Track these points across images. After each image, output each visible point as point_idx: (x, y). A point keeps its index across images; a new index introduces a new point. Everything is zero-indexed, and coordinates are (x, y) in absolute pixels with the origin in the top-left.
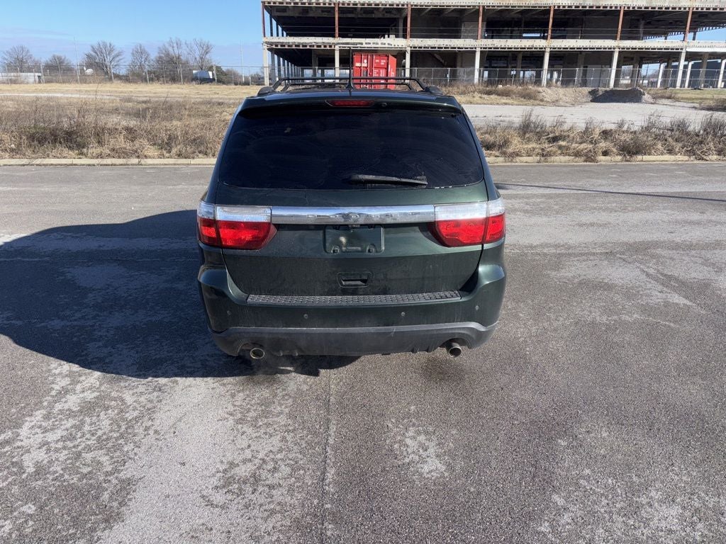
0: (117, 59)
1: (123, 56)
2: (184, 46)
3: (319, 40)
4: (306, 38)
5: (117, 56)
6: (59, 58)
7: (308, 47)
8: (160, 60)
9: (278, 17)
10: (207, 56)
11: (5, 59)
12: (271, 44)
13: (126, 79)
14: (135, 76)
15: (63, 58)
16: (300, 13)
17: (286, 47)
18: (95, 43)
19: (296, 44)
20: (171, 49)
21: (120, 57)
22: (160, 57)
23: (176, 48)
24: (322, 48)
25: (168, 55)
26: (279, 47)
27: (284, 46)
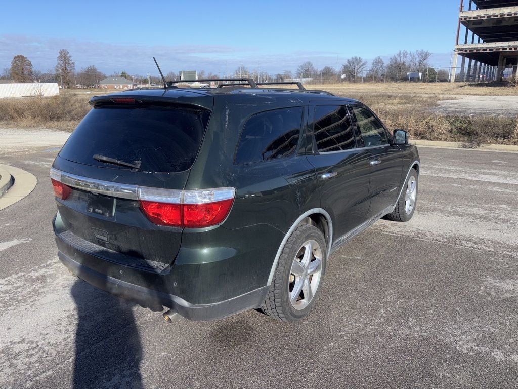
0: (362, 67)
1: (366, 65)
2: (408, 56)
3: (505, 44)
4: (494, 43)
5: (362, 65)
6: (329, 68)
7: (494, 50)
8: (390, 67)
9: (476, 28)
10: (425, 62)
11: (299, 70)
12: (462, 50)
13: (366, 80)
14: (372, 78)
15: (331, 68)
16: (493, 24)
17: (475, 51)
18: (350, 58)
19: (484, 48)
20: (398, 59)
21: (364, 66)
22: (391, 65)
23: (402, 58)
24: (508, 50)
25: (396, 62)
26: (468, 52)
27: (473, 50)
